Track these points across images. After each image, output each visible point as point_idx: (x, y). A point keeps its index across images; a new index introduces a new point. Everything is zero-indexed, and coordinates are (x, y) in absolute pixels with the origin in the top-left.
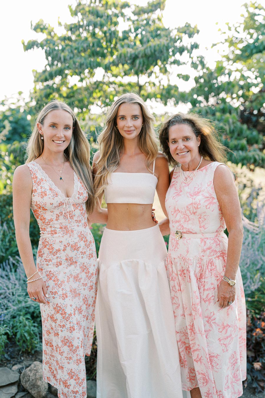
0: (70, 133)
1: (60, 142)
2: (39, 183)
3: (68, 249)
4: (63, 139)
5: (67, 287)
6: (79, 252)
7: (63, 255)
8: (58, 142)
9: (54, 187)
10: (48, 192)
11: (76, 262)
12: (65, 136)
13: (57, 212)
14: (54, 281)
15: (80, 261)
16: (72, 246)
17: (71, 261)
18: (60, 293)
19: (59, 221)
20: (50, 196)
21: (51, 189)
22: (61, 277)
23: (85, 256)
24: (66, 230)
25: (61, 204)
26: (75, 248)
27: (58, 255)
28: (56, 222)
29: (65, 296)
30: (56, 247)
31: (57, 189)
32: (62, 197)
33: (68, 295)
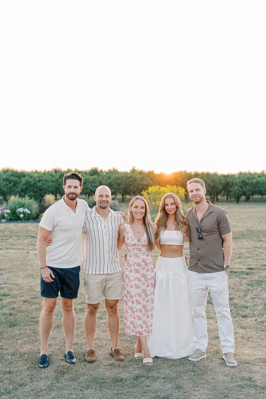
0: (144, 210)
1: (140, 214)
2: (127, 233)
3: (136, 265)
4: (141, 213)
5: (133, 283)
6: (141, 267)
7: (133, 268)
8: (138, 214)
9: (133, 236)
10: (130, 238)
11: (139, 272)
12: (142, 212)
13: (133, 247)
14: (128, 279)
15: (142, 272)
16: (137, 264)
17: (137, 271)
18: (130, 285)
19: (134, 251)
20: (130, 240)
21: (131, 237)
22: (131, 278)
23: (144, 270)
24: (136, 256)
25: (135, 245)
26: (139, 265)
27: (131, 267)
28: (132, 251)
29: (131, 287)
30: (130, 263)
31: (134, 238)
32: (135, 241)
33: (133, 287)
